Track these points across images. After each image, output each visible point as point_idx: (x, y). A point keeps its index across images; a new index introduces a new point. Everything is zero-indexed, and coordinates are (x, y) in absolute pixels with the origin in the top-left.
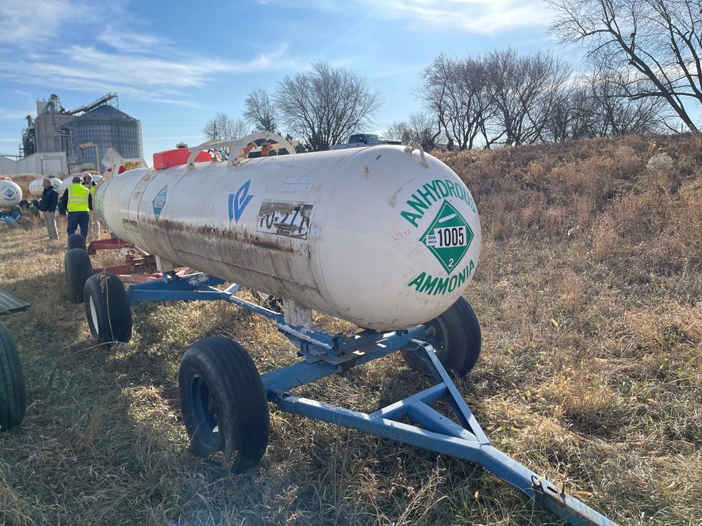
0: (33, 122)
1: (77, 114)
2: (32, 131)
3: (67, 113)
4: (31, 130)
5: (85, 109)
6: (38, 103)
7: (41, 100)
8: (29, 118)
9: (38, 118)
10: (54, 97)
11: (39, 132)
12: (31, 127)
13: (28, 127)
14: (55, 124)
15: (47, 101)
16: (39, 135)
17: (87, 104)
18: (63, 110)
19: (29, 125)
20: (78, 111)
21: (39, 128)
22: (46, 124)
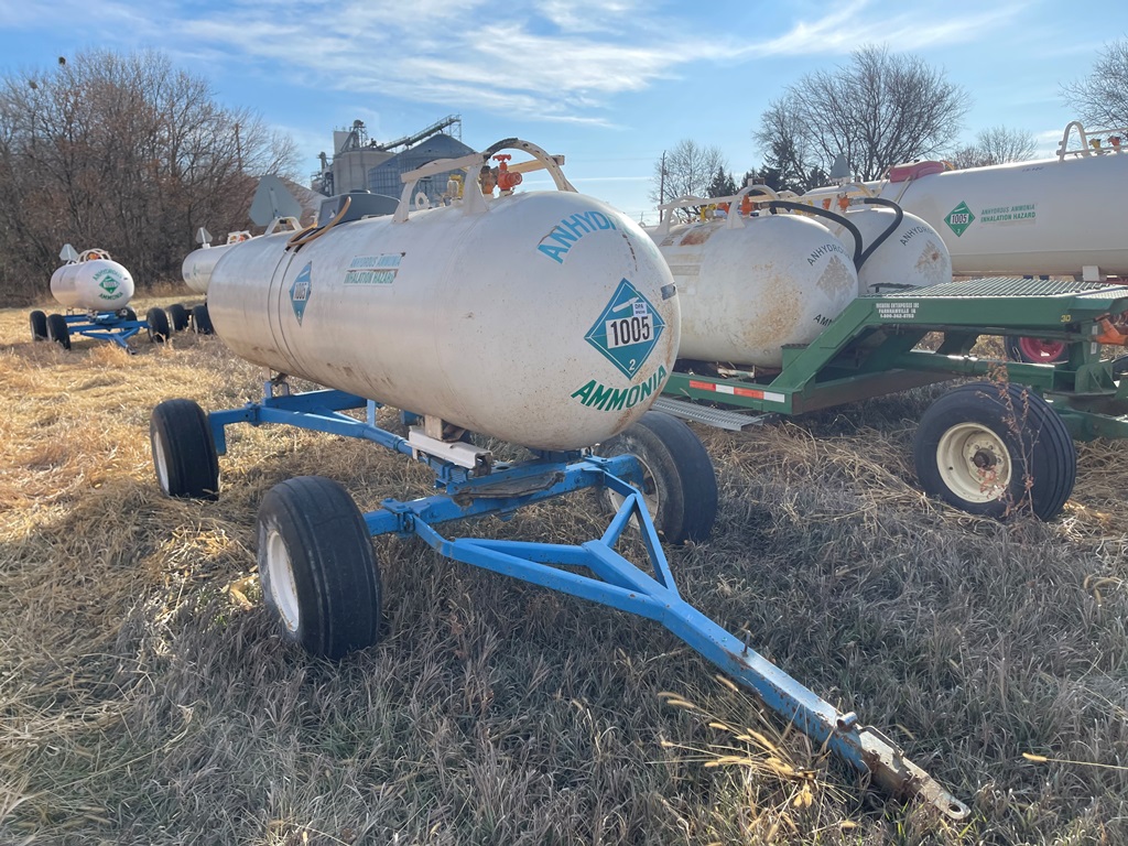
0: (330, 162)
1: (394, 150)
2: (329, 176)
3: (379, 148)
4: (327, 174)
5: (408, 142)
6: (336, 133)
7: (340, 130)
8: (322, 156)
9: (336, 157)
10: (358, 124)
11: (339, 177)
12: (327, 170)
13: (320, 170)
14: (363, 166)
15: (348, 130)
16: (339, 181)
17: (411, 135)
18: (374, 143)
19: (323, 167)
20: (396, 145)
21: (339, 171)
22: (350, 166)
